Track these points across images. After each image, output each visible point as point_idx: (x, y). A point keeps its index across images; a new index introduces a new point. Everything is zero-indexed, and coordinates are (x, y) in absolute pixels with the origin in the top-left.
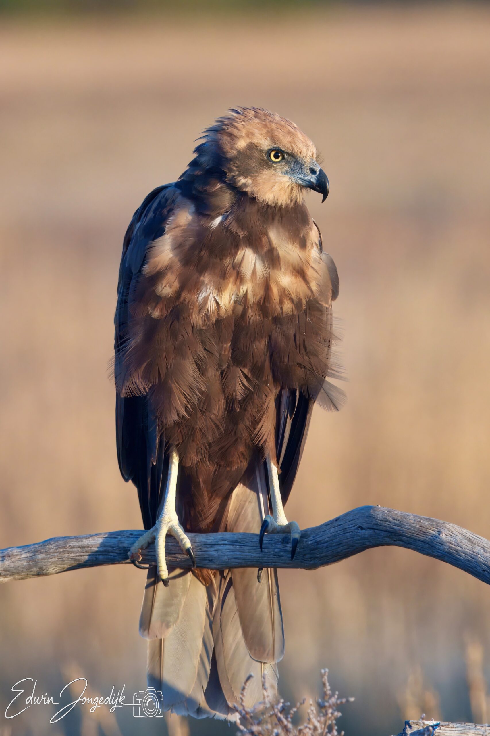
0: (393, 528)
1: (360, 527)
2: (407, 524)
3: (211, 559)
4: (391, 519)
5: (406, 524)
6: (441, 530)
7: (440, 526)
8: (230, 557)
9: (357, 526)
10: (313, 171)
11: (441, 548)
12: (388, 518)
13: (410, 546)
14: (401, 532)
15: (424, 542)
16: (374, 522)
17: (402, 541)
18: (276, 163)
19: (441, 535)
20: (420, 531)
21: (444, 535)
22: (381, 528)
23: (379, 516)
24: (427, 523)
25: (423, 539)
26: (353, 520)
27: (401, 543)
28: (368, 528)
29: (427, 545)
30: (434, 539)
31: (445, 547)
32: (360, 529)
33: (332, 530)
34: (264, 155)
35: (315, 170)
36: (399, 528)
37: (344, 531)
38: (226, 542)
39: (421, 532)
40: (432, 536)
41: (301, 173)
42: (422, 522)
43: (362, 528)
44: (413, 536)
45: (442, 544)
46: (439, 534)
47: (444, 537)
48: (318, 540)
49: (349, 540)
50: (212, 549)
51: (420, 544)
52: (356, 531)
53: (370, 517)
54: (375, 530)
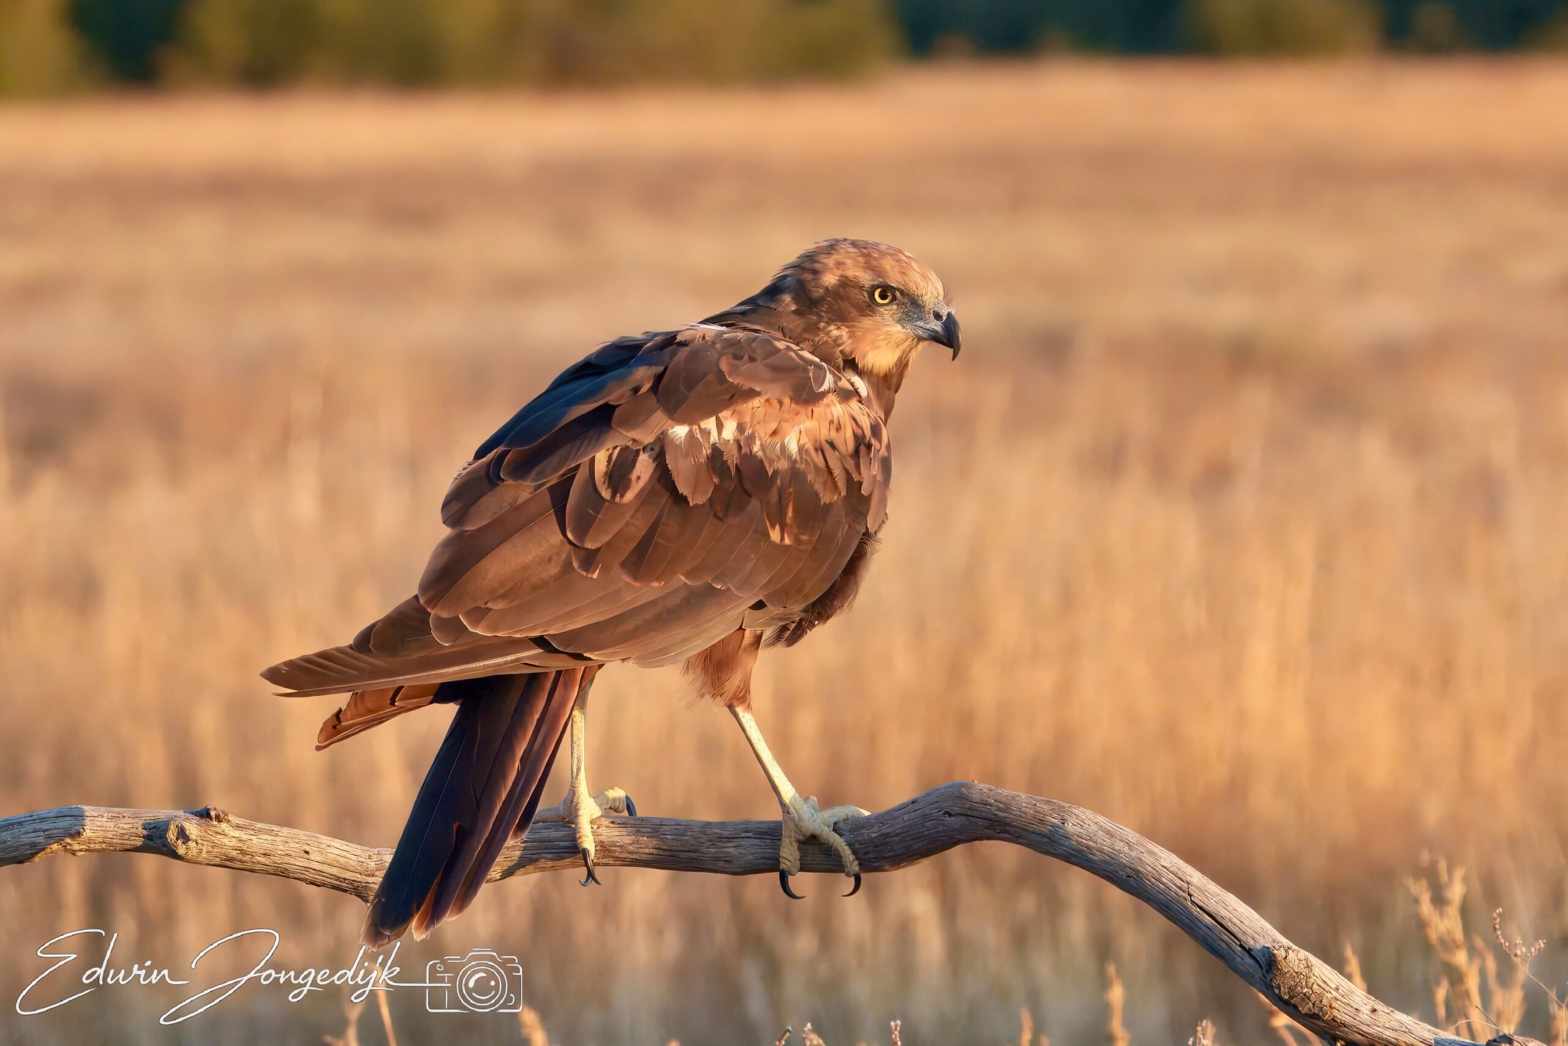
0: (996, 815)
1: (947, 813)
2: (1016, 809)
3: (729, 859)
4: (993, 801)
5: (1014, 808)
6: (1066, 817)
7: (1064, 812)
8: (757, 855)
9: (942, 812)
10: (938, 316)
11: (1067, 843)
12: (988, 800)
13: (1020, 840)
14: (1008, 820)
15: (1041, 834)
16: (968, 806)
17: (1008, 832)
18: (883, 305)
19: (1066, 825)
20: (1035, 819)
21: (1070, 824)
22: (978, 814)
23: (976, 797)
24: (1046, 807)
25: (1038, 830)
26: (937, 802)
27: (1006, 835)
28: (960, 814)
29: (1046, 840)
30: (1056, 830)
31: (1072, 842)
32: (947, 815)
33: (906, 817)
34: (865, 294)
35: (941, 314)
36: (1005, 814)
37: (924, 819)
38: (750, 835)
39: (1037, 820)
40: (1053, 825)
41: (921, 319)
42: (1038, 805)
43: (950, 815)
44: (1024, 825)
45: (1067, 837)
46: (1064, 824)
47: (1070, 827)
48: (886, 831)
49: (931, 831)
50: (730, 844)
51: (1035, 837)
52: (942, 818)
53: (962, 797)
54: (970, 817)
